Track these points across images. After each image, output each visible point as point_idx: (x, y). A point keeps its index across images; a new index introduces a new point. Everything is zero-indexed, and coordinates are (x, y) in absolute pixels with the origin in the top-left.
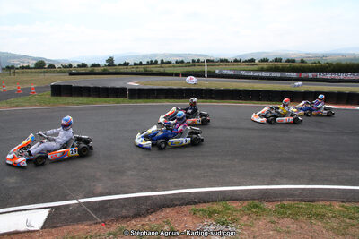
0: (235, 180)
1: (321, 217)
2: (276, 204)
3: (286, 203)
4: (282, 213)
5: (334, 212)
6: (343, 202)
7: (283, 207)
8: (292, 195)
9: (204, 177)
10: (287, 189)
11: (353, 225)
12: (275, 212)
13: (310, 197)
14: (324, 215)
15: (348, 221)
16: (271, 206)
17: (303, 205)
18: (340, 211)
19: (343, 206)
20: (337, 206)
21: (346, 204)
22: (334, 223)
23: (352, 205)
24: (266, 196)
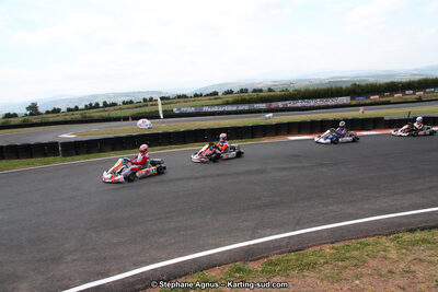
0: (210, 241)
1: (312, 266)
2: (261, 261)
3: (273, 258)
4: (269, 271)
5: (324, 257)
6: (332, 243)
7: (270, 263)
8: (279, 247)
9: (171, 244)
10: (272, 241)
11: (346, 268)
12: (263, 272)
13: (298, 245)
14: (315, 264)
15: (340, 263)
16: (256, 266)
17: (293, 256)
18: (331, 254)
19: (333, 248)
20: (327, 249)
21: (336, 245)
22: (327, 270)
23: (342, 244)
24: (249, 255)
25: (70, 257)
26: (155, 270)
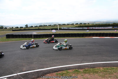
0: (70, 63)
1: (97, 72)
2: (83, 69)
3: (86, 69)
4: (85, 72)
6: (103, 67)
7: (85, 70)
8: (88, 66)
9: (60, 62)
10: (86, 65)
11: (107, 74)
12: (83, 72)
13: (93, 67)
15: (105, 73)
16: (81, 70)
17: (91, 69)
18: (102, 70)
20: (102, 69)
22: (101, 74)
23: (106, 68)
24: (80, 67)
25: (35, 63)
26: (55, 68)
